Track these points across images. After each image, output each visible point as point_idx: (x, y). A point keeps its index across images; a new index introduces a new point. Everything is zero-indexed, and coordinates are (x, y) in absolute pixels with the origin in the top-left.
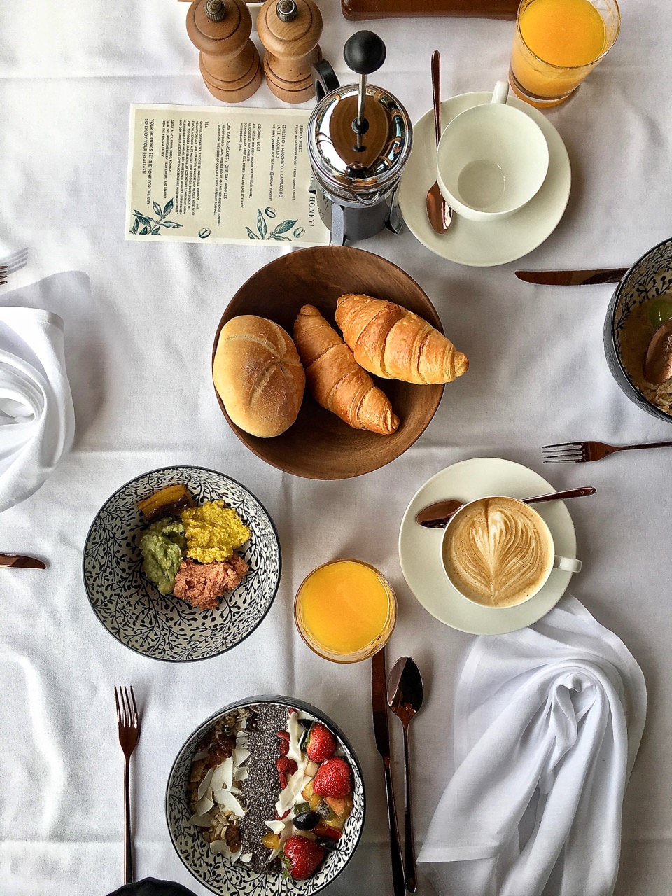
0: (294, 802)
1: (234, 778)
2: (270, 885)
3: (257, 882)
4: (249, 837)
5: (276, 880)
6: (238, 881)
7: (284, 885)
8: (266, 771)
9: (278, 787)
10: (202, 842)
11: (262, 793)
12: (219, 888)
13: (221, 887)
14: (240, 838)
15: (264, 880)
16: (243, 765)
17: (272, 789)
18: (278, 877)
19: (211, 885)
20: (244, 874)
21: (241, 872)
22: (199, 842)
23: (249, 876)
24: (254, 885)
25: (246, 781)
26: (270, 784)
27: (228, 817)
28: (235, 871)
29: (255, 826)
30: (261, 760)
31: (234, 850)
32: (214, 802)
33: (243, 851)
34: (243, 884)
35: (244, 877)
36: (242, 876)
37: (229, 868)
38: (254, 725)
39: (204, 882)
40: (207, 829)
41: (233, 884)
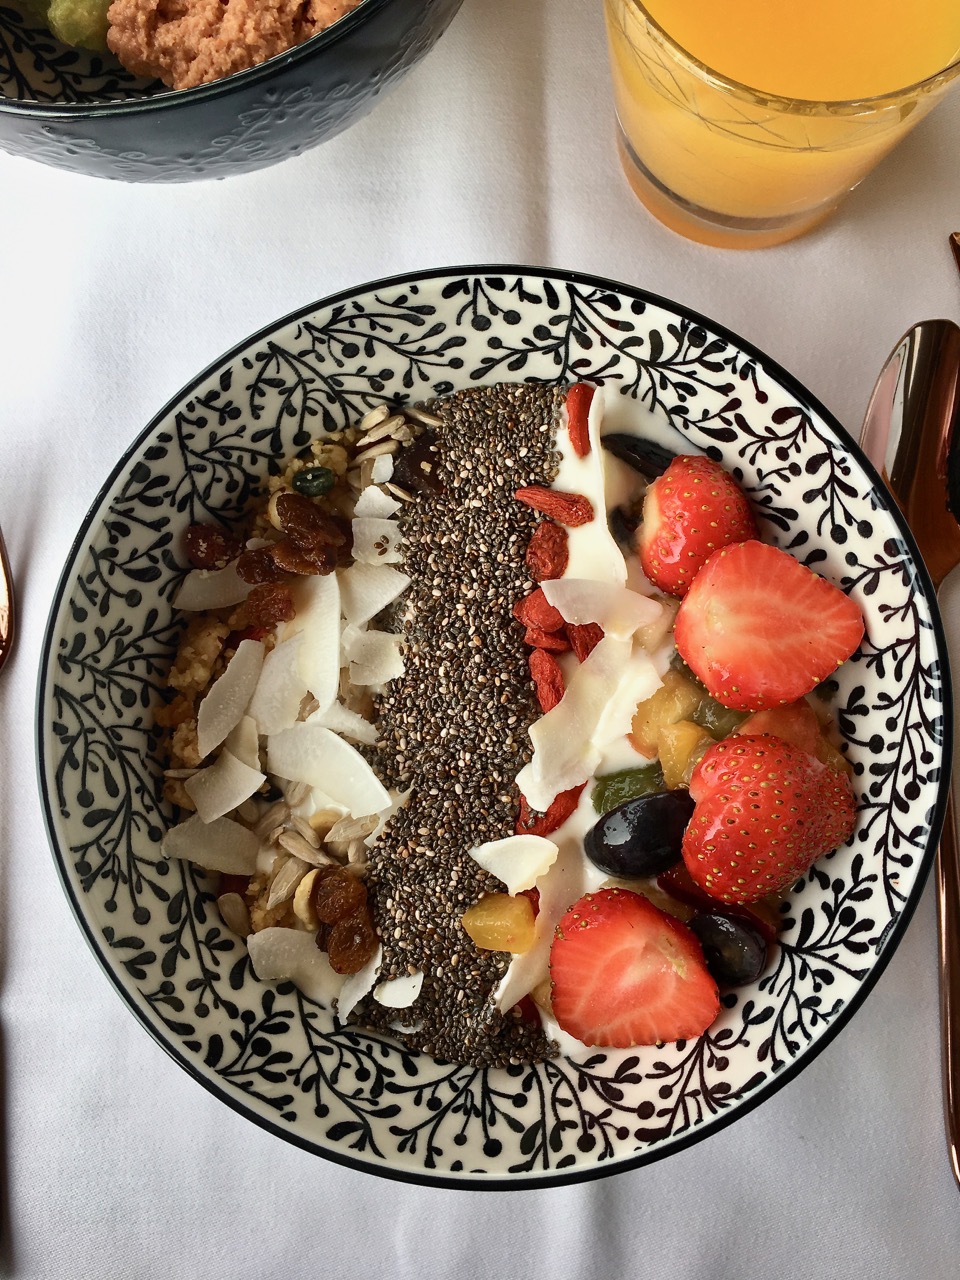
0: (592, 763)
1: (344, 671)
2: (504, 1105)
3: (445, 1094)
4: (410, 908)
5: (527, 1086)
6: (367, 1086)
7: (566, 1103)
8: (475, 642)
9: (525, 708)
10: (213, 933)
11: (460, 726)
12: (280, 1103)
13: (288, 1099)
14: (372, 917)
15: (476, 1088)
16: (384, 621)
17: (502, 711)
18: (535, 1074)
19: (246, 1087)
20: (393, 1062)
21: (377, 1052)
22: (202, 931)
23: (412, 1070)
24: (434, 1103)
25: (395, 686)
26: (494, 691)
27: (322, 832)
28: (354, 1052)
29: (434, 866)
30: (453, 599)
31: (348, 964)
32: (265, 771)
33: (386, 968)
34: (387, 1099)
35: (391, 1074)
36: (382, 1071)
37: (326, 1037)
38: (426, 467)
39: (209, 1073)
40: (236, 883)
41: (341, 1096)
